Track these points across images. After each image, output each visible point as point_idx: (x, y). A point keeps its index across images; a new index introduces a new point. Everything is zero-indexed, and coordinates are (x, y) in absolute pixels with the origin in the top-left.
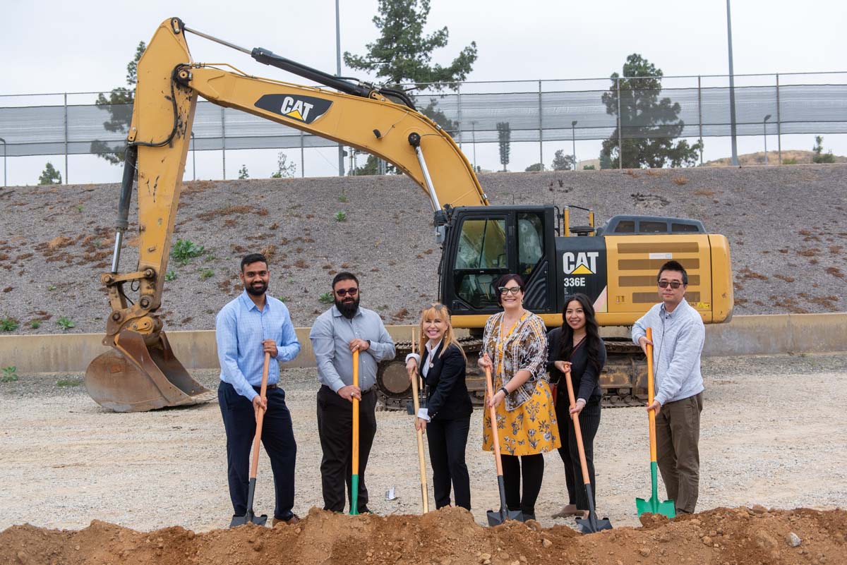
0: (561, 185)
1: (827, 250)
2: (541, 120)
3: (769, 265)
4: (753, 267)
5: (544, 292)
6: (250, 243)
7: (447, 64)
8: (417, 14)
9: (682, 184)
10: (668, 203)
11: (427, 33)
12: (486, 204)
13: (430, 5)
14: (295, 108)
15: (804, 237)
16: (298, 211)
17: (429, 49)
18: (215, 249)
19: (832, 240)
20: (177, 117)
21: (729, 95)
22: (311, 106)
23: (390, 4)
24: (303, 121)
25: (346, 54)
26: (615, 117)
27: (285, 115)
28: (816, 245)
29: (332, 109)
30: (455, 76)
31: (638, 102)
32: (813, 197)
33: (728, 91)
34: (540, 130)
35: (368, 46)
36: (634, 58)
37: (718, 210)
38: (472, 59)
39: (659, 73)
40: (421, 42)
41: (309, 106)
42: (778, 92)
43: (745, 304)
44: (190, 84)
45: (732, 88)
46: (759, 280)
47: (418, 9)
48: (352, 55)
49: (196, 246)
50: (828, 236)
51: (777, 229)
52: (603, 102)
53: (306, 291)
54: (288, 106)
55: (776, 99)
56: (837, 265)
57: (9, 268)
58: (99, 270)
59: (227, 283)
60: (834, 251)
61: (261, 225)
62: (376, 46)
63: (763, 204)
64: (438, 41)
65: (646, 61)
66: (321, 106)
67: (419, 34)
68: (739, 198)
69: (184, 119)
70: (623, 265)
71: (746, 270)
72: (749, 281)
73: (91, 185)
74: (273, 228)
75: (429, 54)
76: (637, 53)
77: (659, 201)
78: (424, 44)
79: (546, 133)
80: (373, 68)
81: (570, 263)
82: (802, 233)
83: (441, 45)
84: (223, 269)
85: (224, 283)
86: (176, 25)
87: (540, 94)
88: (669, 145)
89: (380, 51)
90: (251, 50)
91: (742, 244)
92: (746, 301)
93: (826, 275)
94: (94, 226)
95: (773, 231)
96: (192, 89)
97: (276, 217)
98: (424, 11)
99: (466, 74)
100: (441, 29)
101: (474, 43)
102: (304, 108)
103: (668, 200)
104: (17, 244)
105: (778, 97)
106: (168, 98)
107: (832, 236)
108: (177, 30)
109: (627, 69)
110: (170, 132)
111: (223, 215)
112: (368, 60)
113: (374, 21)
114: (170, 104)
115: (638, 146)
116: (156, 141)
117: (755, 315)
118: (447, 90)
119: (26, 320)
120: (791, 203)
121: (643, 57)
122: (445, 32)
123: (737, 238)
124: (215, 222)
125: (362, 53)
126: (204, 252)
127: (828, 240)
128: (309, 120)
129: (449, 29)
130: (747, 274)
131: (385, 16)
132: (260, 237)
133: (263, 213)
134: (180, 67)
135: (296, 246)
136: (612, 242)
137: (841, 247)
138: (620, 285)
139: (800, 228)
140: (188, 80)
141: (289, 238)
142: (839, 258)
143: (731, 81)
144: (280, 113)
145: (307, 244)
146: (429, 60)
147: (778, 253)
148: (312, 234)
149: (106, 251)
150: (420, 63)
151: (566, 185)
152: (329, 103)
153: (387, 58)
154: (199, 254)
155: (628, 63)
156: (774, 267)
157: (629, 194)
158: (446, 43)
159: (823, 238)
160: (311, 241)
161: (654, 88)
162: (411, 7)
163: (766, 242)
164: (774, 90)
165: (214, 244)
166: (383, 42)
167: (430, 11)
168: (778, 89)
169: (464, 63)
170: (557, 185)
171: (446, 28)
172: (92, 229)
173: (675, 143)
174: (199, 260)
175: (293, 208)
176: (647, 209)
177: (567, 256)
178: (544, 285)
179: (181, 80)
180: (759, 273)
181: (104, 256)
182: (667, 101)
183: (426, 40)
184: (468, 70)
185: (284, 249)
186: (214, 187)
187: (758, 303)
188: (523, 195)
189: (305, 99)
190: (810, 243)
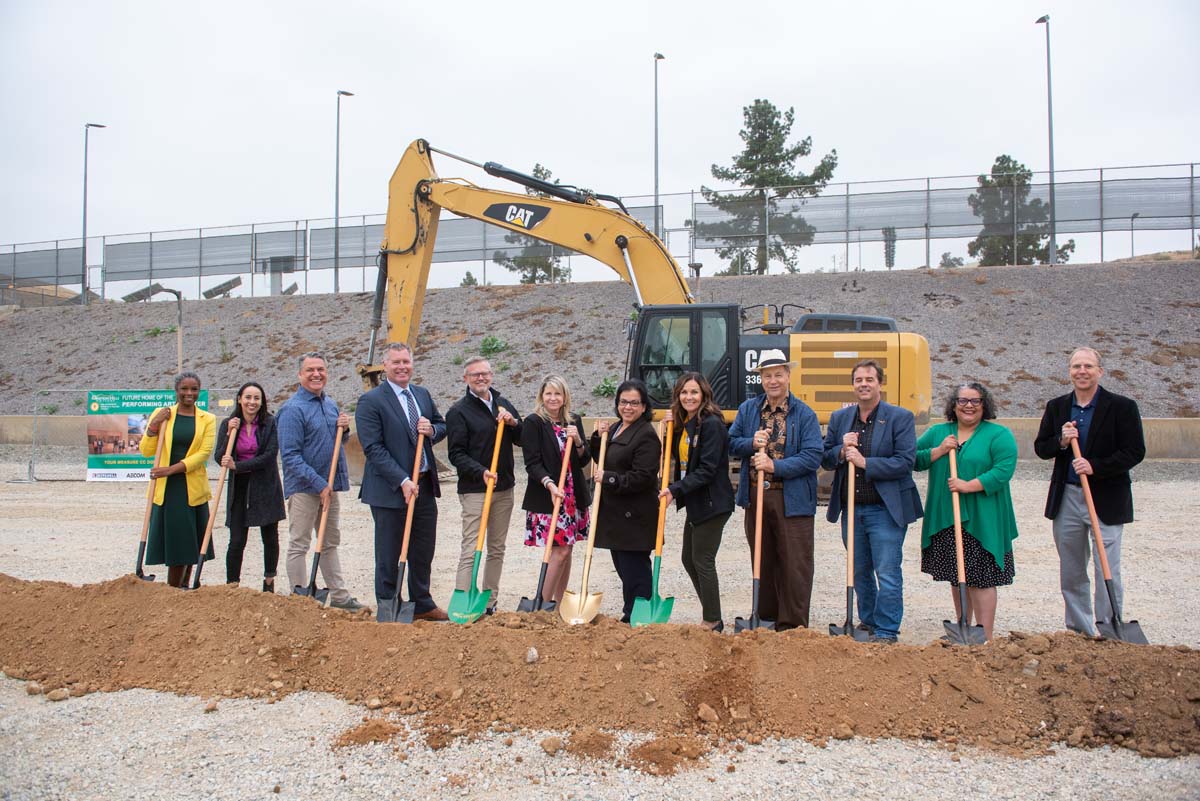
0: (855, 285)
1: (1118, 351)
2: (848, 222)
3: (1048, 366)
4: (1030, 368)
5: (725, 389)
6: (549, 340)
7: (809, 172)
8: (781, 125)
9: (981, 283)
10: (961, 302)
11: (789, 144)
12: (690, 302)
13: (794, 116)
14: (518, 216)
15: (1097, 338)
16: (600, 311)
17: (792, 158)
18: (517, 345)
19: (1128, 342)
20: (419, 228)
21: (1048, 192)
22: (532, 214)
23: (754, 117)
24: (524, 227)
25: (714, 166)
26: (982, 218)
27: (510, 223)
28: (1109, 346)
29: (551, 215)
30: (817, 183)
31: (1006, 202)
32: (1121, 296)
33: (1048, 188)
34: (847, 231)
35: (734, 158)
36: (1004, 160)
37: (1012, 309)
38: (833, 166)
39: (1029, 174)
40: (784, 151)
41: (530, 214)
42: (1101, 187)
43: (1007, 407)
44: (429, 197)
45: (1052, 184)
46: (1031, 382)
47: (783, 121)
48: (720, 166)
49: (501, 341)
50: (1124, 338)
51: (1069, 330)
52: (970, 204)
53: (583, 384)
54: (512, 214)
55: (1099, 195)
56: (1125, 367)
57: (349, 360)
58: (418, 362)
59: (519, 375)
60: (1126, 353)
61: (563, 324)
62: (741, 158)
63: (1063, 304)
64: (802, 150)
65: (1016, 162)
66: (540, 213)
67: (781, 144)
68: (1039, 298)
69: (426, 229)
70: (806, 363)
71: (1022, 371)
72: (1020, 383)
73: (436, 290)
74: (572, 327)
75: (792, 163)
76: (1007, 154)
77: (952, 301)
78: (788, 154)
79: (854, 235)
80: (737, 179)
81: (752, 361)
82: (1097, 334)
83: (803, 153)
84: (519, 363)
85: (516, 376)
86: (421, 145)
87: (848, 196)
88: (1037, 246)
89: (744, 162)
90: (483, 164)
91: (1026, 344)
92: (1009, 403)
93: (1108, 378)
94: (427, 324)
95: (1065, 332)
96: (432, 202)
97: (577, 317)
98: (788, 123)
99: (827, 181)
100: (805, 139)
101: (834, 151)
102: (525, 215)
103: (962, 298)
104: (362, 340)
105: (1101, 192)
106: (413, 211)
107: (1129, 338)
108: (422, 150)
109: (995, 169)
110: (413, 241)
111: (533, 315)
112: (734, 171)
113: (740, 134)
114: (414, 214)
115: (1005, 248)
116: (402, 250)
117: (1014, 418)
118: (807, 195)
119: (349, 404)
120: (1095, 302)
121: (1013, 158)
122: (809, 142)
123: (1023, 339)
124: (525, 320)
125: (728, 164)
126: (508, 348)
127: (1123, 341)
128: (529, 227)
129: (813, 139)
130: (1021, 375)
131: (750, 129)
132: (560, 335)
133: (567, 313)
134: (423, 182)
135: (587, 343)
136: (797, 340)
137: (1136, 349)
138: (803, 383)
139: (1097, 327)
140: (428, 194)
141: (584, 336)
142: (1129, 361)
143: (1052, 178)
144: (505, 221)
145: (598, 341)
146: (793, 168)
147: (1061, 354)
148: (606, 332)
149: (430, 345)
150: (784, 171)
151: (860, 285)
152: (546, 211)
153: (752, 168)
154: (503, 349)
155: (997, 164)
156: (1053, 369)
157: (923, 293)
158: (809, 152)
159: (1118, 339)
160: (602, 338)
161: (1024, 188)
162: (776, 119)
163: (1053, 342)
164: (1098, 185)
165: (517, 340)
166: (748, 154)
167: (794, 122)
168: (1101, 184)
169: (825, 170)
170: (850, 285)
171: (809, 138)
172: (424, 328)
173: (1043, 243)
174: (501, 356)
175: (596, 308)
176: (938, 308)
177: (750, 354)
178: (725, 382)
179: (422, 195)
180: (1035, 374)
181: (425, 351)
182: (1037, 201)
183: (790, 149)
184: (829, 176)
185: (576, 346)
186: (535, 290)
187: (1023, 406)
188: (813, 296)
189: (527, 207)
190: (1101, 344)
